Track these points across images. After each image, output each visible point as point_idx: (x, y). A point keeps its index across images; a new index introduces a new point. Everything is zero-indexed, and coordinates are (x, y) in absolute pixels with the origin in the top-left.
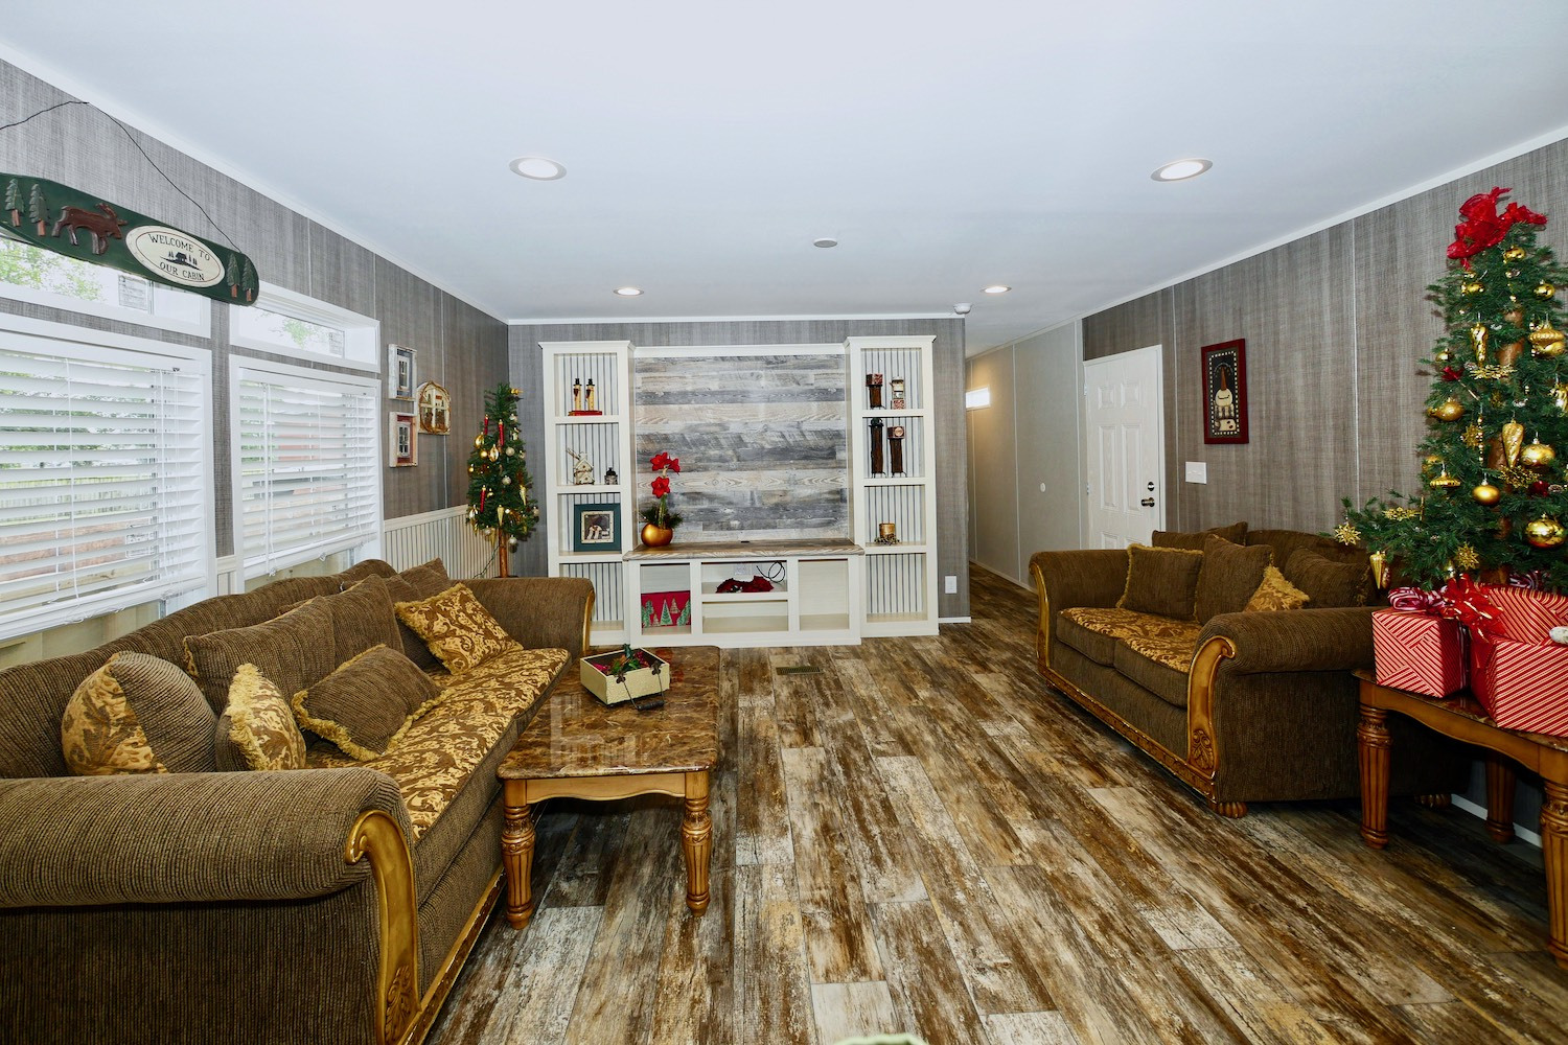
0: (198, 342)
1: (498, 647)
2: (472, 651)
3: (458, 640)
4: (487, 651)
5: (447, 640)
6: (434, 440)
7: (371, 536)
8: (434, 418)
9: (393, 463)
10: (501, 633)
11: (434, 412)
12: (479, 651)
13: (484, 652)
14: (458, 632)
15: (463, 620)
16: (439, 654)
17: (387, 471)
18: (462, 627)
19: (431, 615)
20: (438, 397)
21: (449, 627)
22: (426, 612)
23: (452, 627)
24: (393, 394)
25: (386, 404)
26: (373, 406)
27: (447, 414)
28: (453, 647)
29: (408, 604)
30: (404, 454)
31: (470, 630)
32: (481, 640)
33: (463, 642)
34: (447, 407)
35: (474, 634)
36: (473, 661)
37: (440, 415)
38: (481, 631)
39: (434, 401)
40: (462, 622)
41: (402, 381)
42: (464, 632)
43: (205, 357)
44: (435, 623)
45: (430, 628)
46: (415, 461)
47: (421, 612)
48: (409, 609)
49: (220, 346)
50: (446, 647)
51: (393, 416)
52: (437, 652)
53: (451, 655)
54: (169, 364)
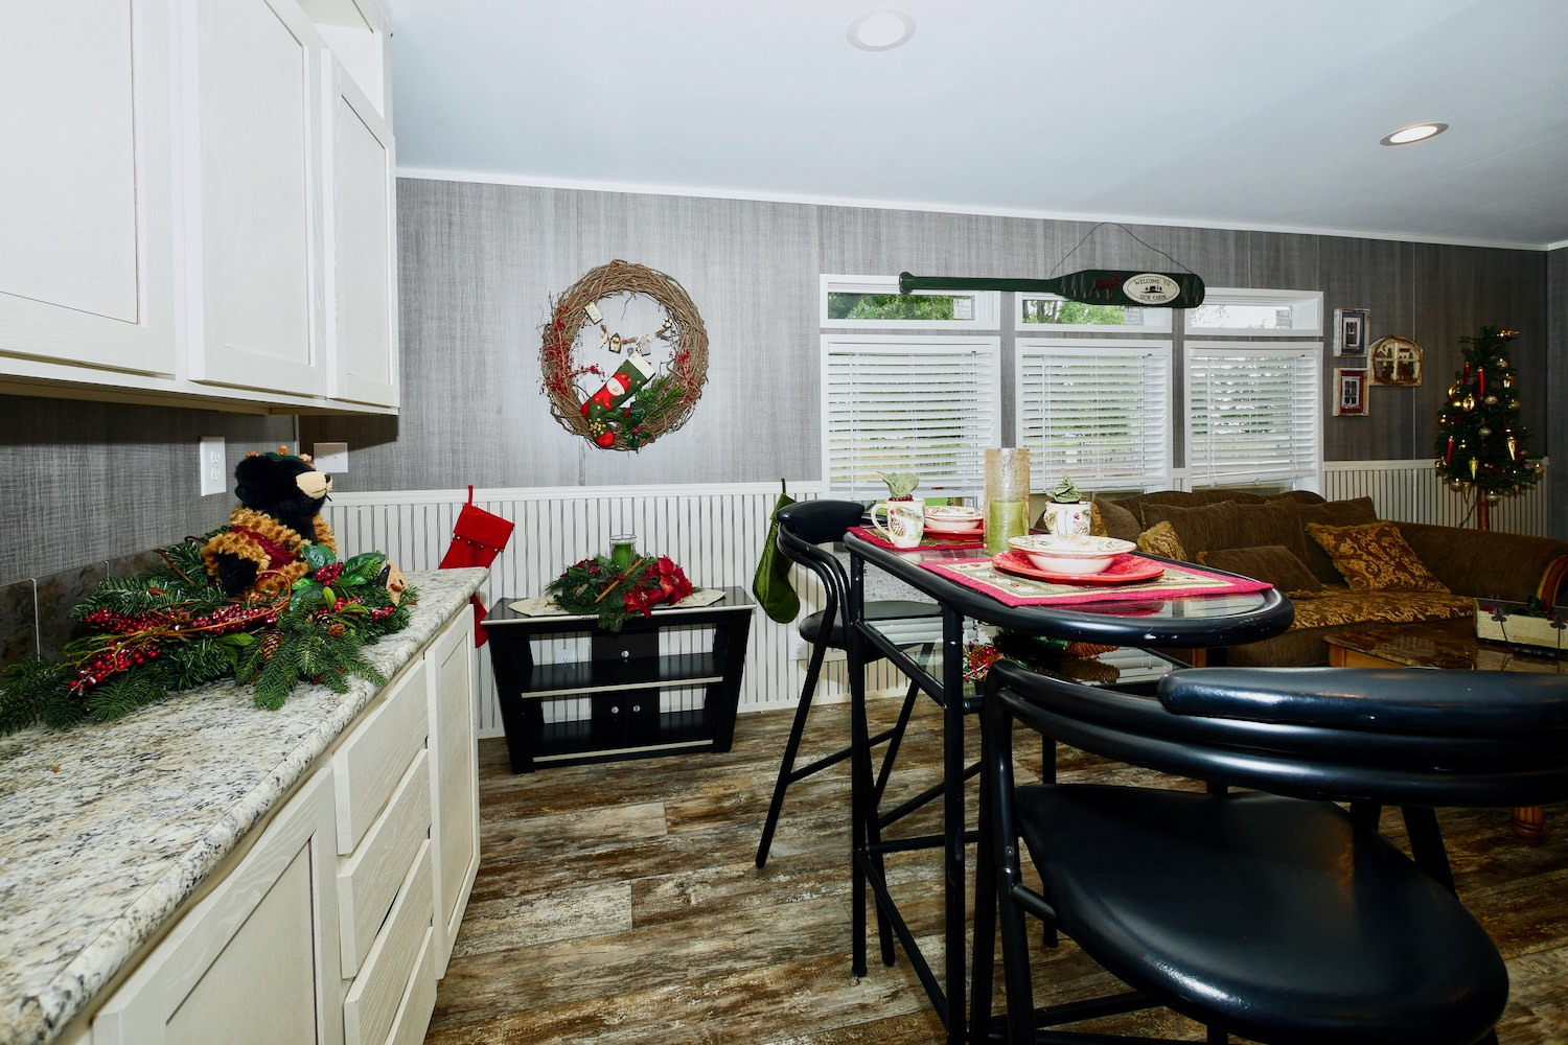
0: (1164, 336)
1: (1412, 581)
2: (1376, 576)
3: (1363, 564)
4: (1396, 581)
5: (1352, 561)
6: (1397, 392)
7: (1310, 473)
8: (1395, 370)
9: (1336, 412)
10: (1419, 570)
11: (1395, 365)
12: (1385, 579)
13: (1391, 581)
14: (1365, 557)
15: (1373, 547)
16: (1341, 569)
17: (1328, 419)
18: (1369, 553)
19: (1340, 538)
20: (1402, 350)
21: (1355, 551)
22: (1335, 535)
23: (1359, 552)
24: (1337, 352)
25: (1329, 361)
26: (1313, 367)
27: (1417, 367)
28: (1357, 567)
29: (1321, 526)
30: (1350, 405)
31: (1379, 558)
32: (1391, 569)
33: (1368, 566)
34: (1416, 357)
35: (1383, 563)
36: (1377, 585)
37: (1406, 369)
38: (1392, 563)
39: (1396, 355)
40: (1373, 551)
41: (1350, 339)
42: (1371, 558)
43: (1167, 346)
44: (1342, 545)
45: (1336, 548)
46: (1366, 411)
47: (1330, 534)
48: (1320, 530)
49: (1178, 337)
50: (1350, 566)
51: (1336, 372)
52: (1339, 566)
53: (1353, 574)
54: (1145, 352)
